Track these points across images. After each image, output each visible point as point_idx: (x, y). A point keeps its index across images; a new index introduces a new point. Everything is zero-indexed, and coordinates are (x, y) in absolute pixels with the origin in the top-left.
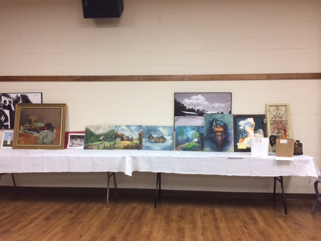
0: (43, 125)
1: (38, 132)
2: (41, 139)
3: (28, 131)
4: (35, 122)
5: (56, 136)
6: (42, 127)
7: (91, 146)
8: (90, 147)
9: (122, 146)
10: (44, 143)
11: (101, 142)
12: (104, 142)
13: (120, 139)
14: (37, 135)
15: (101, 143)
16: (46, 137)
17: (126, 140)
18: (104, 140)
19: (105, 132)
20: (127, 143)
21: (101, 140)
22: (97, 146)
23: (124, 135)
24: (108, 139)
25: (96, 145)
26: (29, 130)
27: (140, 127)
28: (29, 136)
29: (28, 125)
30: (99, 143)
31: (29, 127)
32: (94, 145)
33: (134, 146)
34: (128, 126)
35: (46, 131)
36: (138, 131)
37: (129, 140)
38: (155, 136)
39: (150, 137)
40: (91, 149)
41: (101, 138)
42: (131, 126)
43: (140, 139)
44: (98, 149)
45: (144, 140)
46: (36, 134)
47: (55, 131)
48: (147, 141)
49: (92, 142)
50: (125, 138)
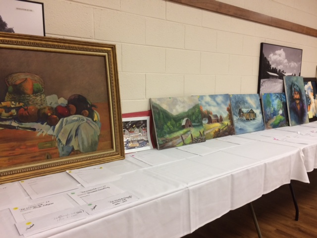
0: (63, 101)
1: (52, 124)
2: (64, 142)
3: (14, 124)
4: (36, 92)
5: (102, 129)
6: (60, 107)
7: (171, 140)
8: (170, 144)
9: (212, 133)
10: (73, 152)
11: (185, 130)
12: (189, 129)
13: (207, 121)
14: (50, 132)
15: (186, 133)
16: (76, 135)
17: (215, 122)
18: (189, 125)
19: (186, 110)
20: (217, 126)
21: (184, 127)
22: (180, 140)
23: (211, 114)
24: (194, 122)
25: (178, 137)
26: (20, 118)
27: (227, 97)
28: (22, 139)
29: (13, 104)
30: (181, 132)
31: (17, 109)
32: (176, 138)
33: (226, 131)
34: (213, 97)
35: (75, 117)
36: (226, 105)
37: (218, 121)
38: (245, 110)
39: (240, 112)
40: (173, 146)
41: (184, 123)
42: (216, 96)
43: (230, 118)
44: (184, 144)
45: (235, 118)
46: (44, 130)
47: (97, 116)
48: (238, 119)
49: (171, 132)
50: (213, 118)
